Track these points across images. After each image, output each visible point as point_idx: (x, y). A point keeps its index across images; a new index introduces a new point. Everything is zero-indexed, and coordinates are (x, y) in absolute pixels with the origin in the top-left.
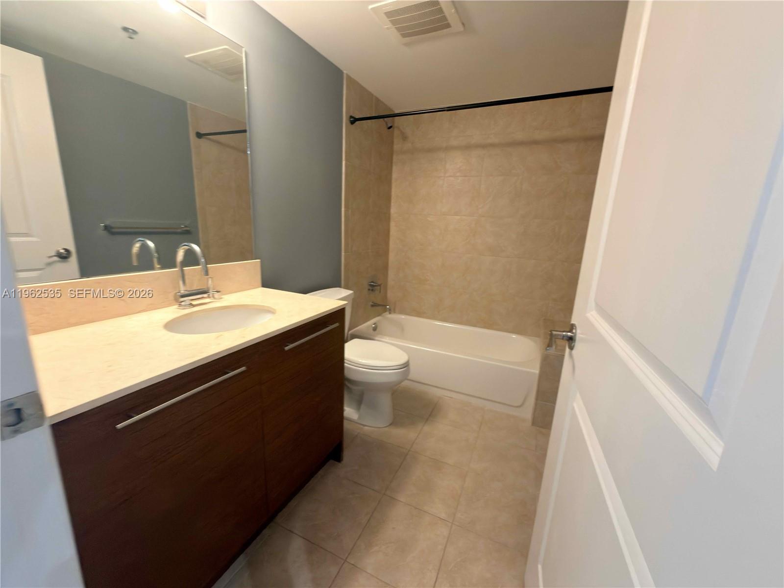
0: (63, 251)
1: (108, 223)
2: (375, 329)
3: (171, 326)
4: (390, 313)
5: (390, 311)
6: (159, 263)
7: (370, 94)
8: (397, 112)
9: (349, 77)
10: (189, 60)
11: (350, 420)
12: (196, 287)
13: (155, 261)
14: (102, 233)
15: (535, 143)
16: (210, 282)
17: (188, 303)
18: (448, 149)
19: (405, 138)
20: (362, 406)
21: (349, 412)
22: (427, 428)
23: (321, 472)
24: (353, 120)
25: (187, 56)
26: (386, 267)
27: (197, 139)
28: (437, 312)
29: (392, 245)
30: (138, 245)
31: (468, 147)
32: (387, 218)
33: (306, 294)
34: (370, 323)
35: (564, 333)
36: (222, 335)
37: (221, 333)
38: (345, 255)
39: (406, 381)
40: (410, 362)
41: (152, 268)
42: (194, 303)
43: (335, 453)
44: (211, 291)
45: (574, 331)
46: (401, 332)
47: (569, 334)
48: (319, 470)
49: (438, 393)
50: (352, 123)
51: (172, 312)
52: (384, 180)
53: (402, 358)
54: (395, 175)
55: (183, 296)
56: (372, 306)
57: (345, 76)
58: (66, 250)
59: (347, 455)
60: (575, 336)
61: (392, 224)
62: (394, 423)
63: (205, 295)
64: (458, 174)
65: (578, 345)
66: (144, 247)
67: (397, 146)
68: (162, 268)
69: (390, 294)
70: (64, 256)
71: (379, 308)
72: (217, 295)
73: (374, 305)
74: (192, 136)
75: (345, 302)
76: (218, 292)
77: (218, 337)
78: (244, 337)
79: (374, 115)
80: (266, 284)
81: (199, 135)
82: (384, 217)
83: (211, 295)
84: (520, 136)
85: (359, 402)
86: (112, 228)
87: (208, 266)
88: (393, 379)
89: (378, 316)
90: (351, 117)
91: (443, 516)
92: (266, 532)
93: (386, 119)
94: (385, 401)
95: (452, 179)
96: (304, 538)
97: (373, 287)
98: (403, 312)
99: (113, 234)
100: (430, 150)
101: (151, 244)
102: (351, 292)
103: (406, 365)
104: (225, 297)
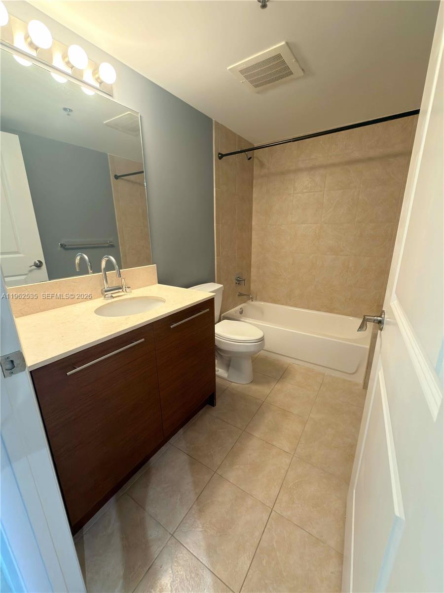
0: (37, 262)
1: (62, 242)
2: (241, 313)
3: (99, 311)
4: (252, 301)
5: (252, 299)
6: (91, 269)
7: (234, 134)
8: (256, 145)
9: (217, 123)
10: (107, 125)
11: (220, 377)
12: (115, 284)
13: (89, 268)
14: (59, 248)
15: (371, 159)
16: (123, 280)
17: (110, 295)
18: (298, 170)
19: (262, 165)
20: (230, 368)
21: (220, 371)
22: (278, 386)
23: (201, 412)
24: (221, 156)
25: (104, 122)
26: (249, 266)
27: (115, 180)
28: (289, 300)
29: (254, 250)
30: (78, 258)
31: (313, 168)
32: (249, 229)
33: (187, 288)
34: (238, 308)
35: (375, 318)
36: (129, 318)
37: (128, 316)
38: (217, 258)
39: (262, 351)
40: (265, 337)
41: (87, 273)
42: (114, 295)
43: (211, 400)
44: (124, 287)
45: (383, 316)
46: (261, 315)
47: (379, 318)
48: (199, 410)
49: (289, 361)
50: (220, 158)
51: (100, 302)
52: (247, 200)
53: (258, 334)
54: (254, 196)
55: (106, 291)
56: (239, 295)
57: (214, 121)
58: (40, 262)
59: (218, 402)
60: (383, 320)
61: (253, 233)
62: (253, 382)
63: (121, 290)
64: (305, 191)
65: (385, 327)
66: (82, 259)
67: (256, 172)
68: (94, 272)
69: (253, 287)
70: (39, 265)
71: (245, 297)
72: (128, 290)
73: (241, 295)
74: (112, 178)
75: (215, 294)
76: (129, 288)
77: (127, 318)
78: (143, 319)
79: (237, 150)
80: (160, 282)
81: (116, 177)
82: (246, 227)
83: (124, 290)
84: (357, 155)
85: (228, 366)
86: (65, 245)
87: (121, 270)
88: (252, 349)
89: (244, 303)
90: (219, 154)
91: (287, 449)
92: (163, 448)
93: (246, 153)
94: (247, 366)
95: (300, 195)
96: (188, 455)
97: (239, 281)
98: (262, 300)
99: (67, 249)
100: (283, 173)
101: (86, 257)
102: (221, 286)
103: (262, 340)
104: (134, 291)
